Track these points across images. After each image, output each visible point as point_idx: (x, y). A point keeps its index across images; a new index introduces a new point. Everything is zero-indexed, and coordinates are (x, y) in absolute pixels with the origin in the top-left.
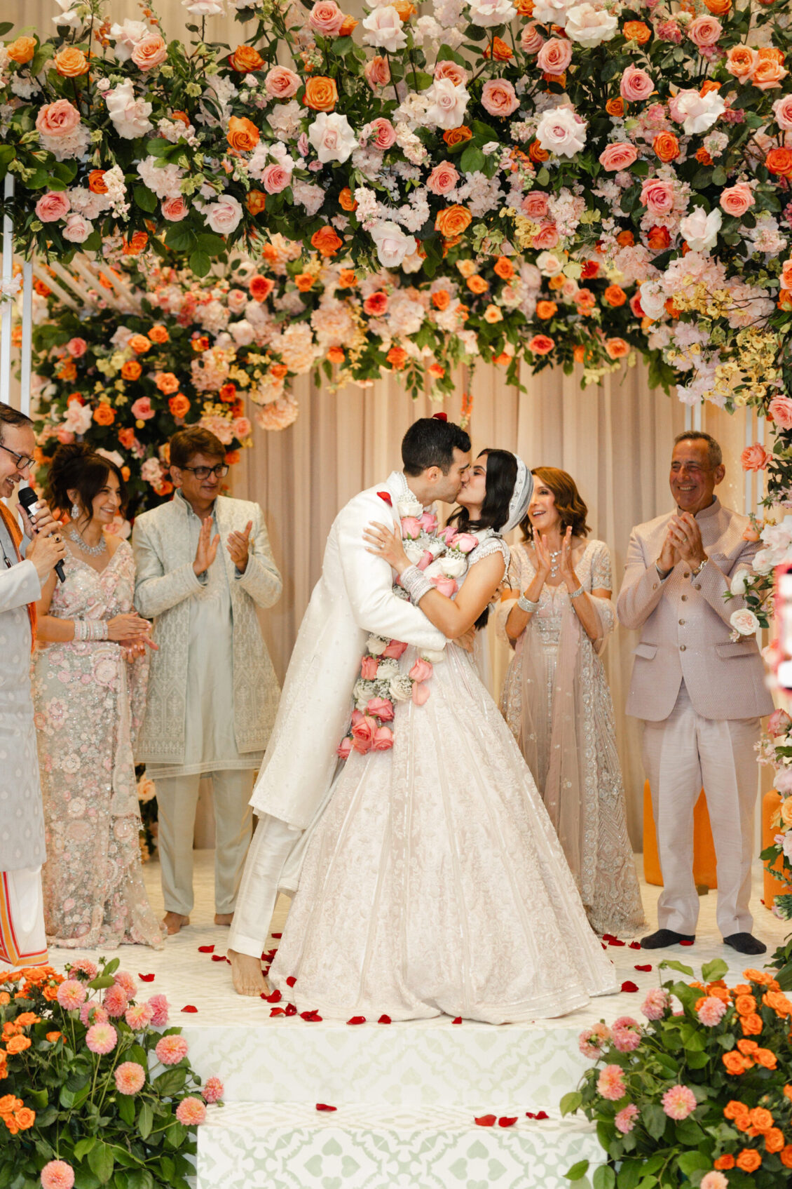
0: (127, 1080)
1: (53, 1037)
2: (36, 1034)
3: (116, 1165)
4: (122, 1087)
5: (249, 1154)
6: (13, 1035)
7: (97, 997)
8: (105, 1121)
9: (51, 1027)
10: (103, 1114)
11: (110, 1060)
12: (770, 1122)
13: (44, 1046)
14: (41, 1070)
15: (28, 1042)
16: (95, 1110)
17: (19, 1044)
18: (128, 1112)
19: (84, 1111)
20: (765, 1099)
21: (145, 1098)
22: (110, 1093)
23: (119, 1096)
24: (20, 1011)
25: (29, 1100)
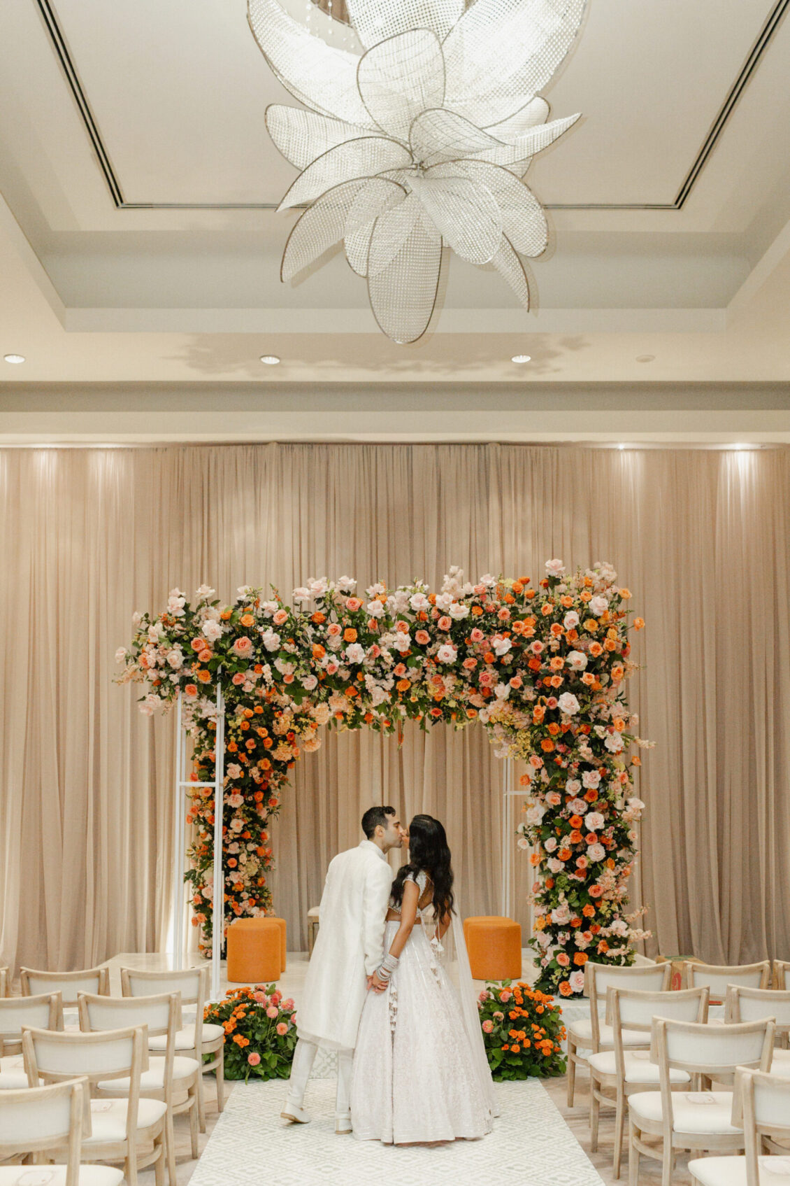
0: (282, 1029)
1: (252, 1013)
2: (247, 1011)
3: (278, 1061)
4: (279, 1032)
5: (329, 1056)
6: (238, 1012)
7: (268, 998)
8: (273, 1045)
9: (252, 1009)
10: (272, 1043)
11: (275, 1022)
12: (525, 1036)
13: (249, 1016)
14: (247, 1026)
15: (245, 1014)
16: (269, 1042)
17: (241, 1015)
18: (281, 1042)
19: (264, 1042)
20: (524, 1028)
21: (289, 1037)
22: (274, 1035)
23: (278, 1035)
24: (238, 1005)
25: (245, 1036)
